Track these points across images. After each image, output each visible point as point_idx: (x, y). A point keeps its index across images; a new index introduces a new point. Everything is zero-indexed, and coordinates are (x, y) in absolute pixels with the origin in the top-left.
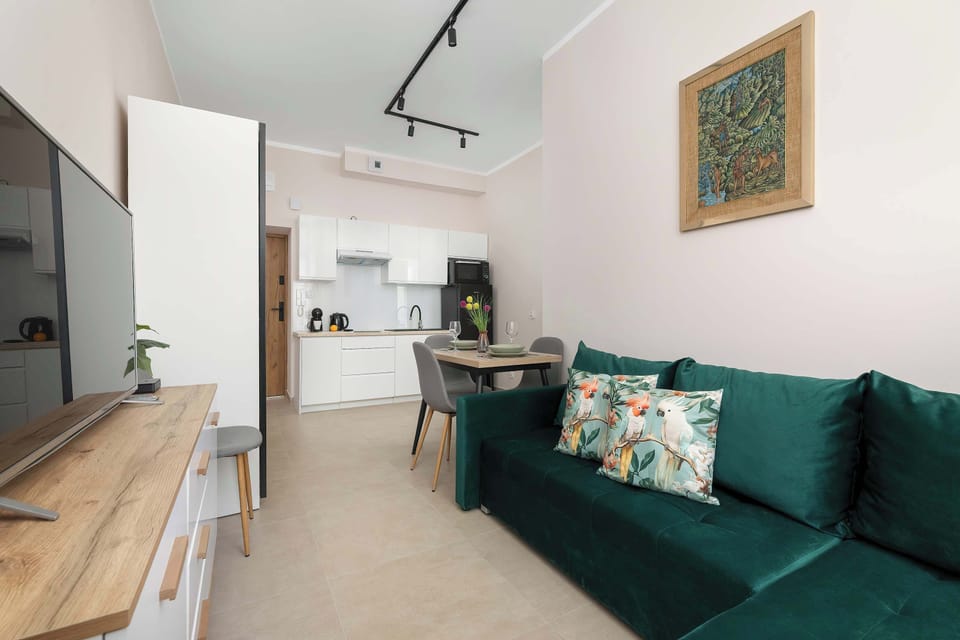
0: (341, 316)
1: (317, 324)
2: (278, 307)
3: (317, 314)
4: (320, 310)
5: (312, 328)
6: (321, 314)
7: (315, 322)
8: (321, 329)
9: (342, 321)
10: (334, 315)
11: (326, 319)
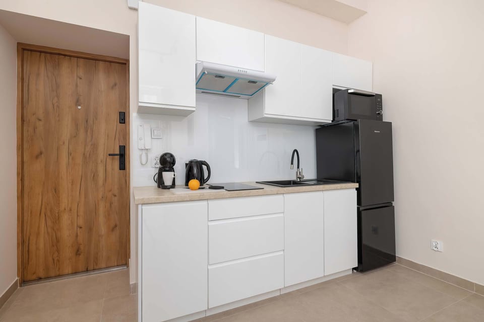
0: (200, 164)
1: (168, 177)
2: (117, 152)
3: (167, 162)
4: (172, 156)
5: (160, 183)
6: (173, 163)
7: (165, 174)
8: (173, 185)
9: (201, 171)
10: (191, 162)
11: (180, 169)
